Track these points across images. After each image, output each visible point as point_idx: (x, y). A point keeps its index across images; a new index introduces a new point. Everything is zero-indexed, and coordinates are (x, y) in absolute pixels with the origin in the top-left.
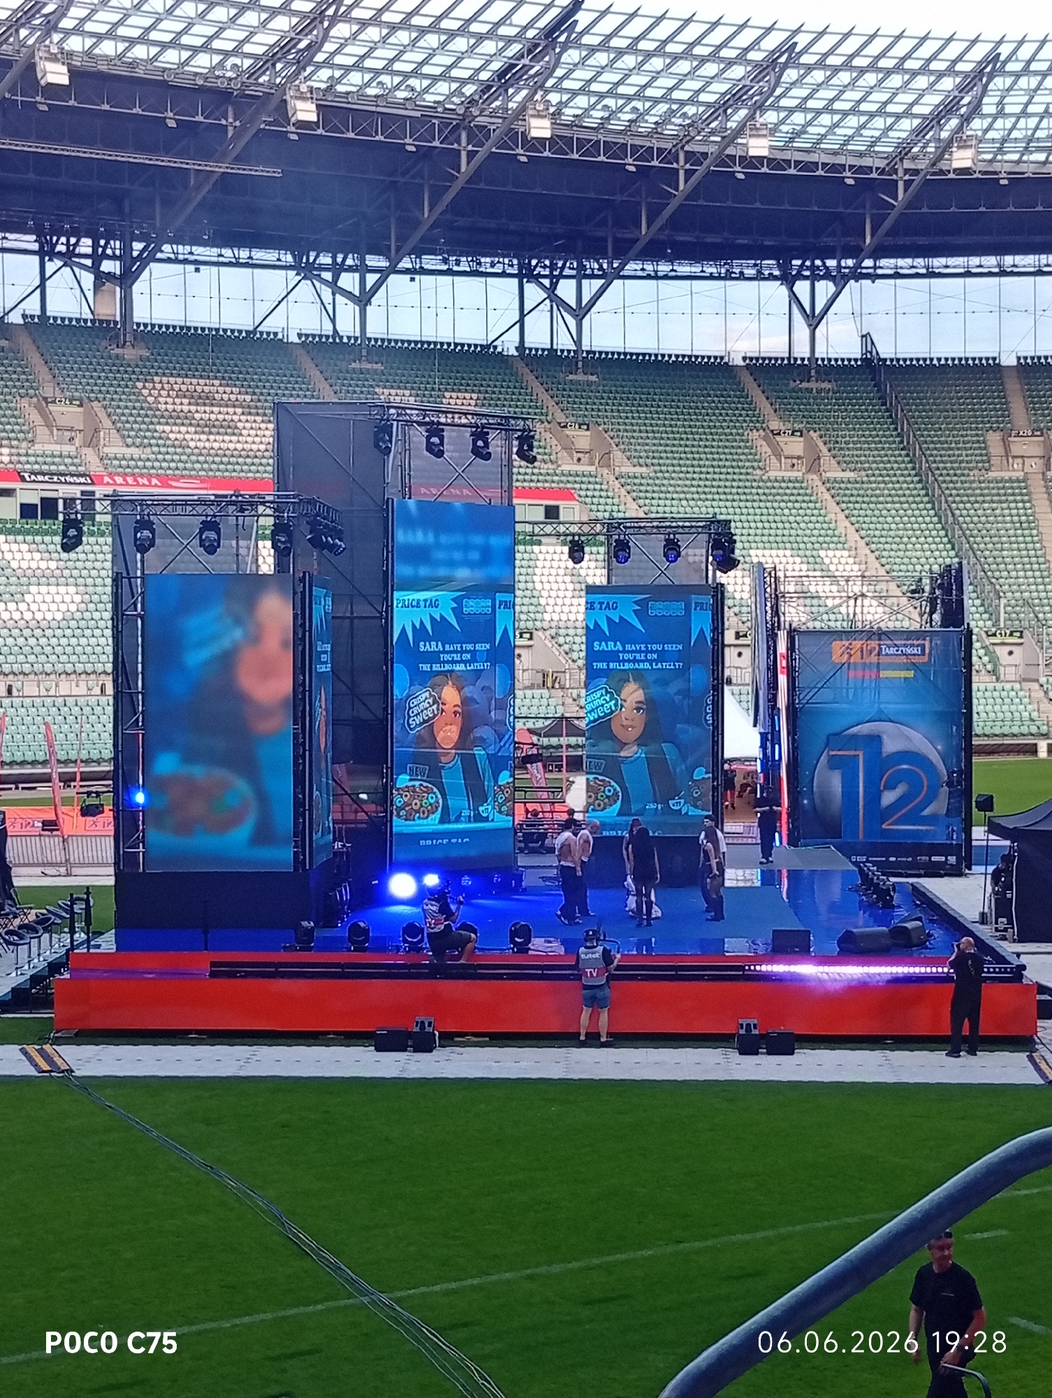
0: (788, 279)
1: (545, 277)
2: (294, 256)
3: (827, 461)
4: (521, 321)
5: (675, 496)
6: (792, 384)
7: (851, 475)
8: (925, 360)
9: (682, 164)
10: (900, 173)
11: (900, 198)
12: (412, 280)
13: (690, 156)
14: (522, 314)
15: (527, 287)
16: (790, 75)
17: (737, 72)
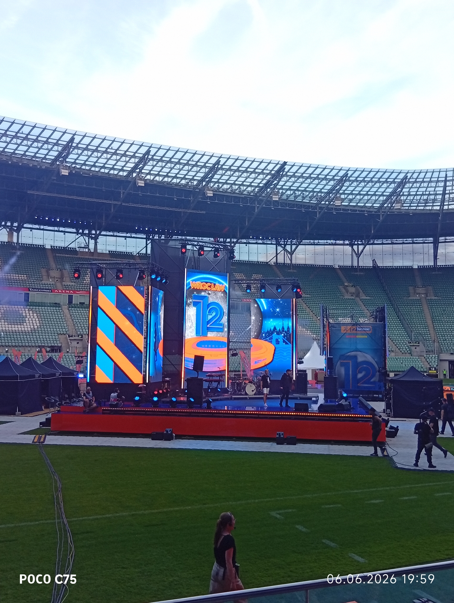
0: (351, 245)
1: (283, 244)
3: (361, 294)
4: (277, 256)
5: (317, 303)
6: (352, 273)
8: (391, 267)
9: (318, 210)
10: (381, 212)
11: (381, 219)
12: (246, 245)
13: (320, 208)
14: (277, 254)
15: (278, 247)
16: (347, 184)
17: (332, 183)
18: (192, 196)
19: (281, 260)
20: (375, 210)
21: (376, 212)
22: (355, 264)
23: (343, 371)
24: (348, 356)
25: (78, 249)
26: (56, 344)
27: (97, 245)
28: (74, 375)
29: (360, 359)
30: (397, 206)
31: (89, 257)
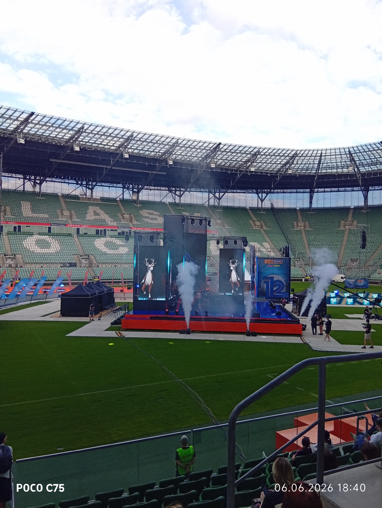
0: (257, 193)
1: (213, 192)
2: (168, 188)
3: (264, 226)
4: (209, 200)
5: (236, 232)
6: (258, 212)
7: (269, 229)
8: (282, 208)
9: (238, 172)
10: (279, 174)
11: (278, 179)
12: (189, 193)
13: (240, 171)
15: (210, 194)
16: (259, 156)
17: (249, 156)
18: (158, 163)
19: (212, 203)
20: (275, 173)
22: (260, 206)
23: (265, 286)
24: (269, 277)
25: (80, 196)
26: (72, 262)
29: (275, 279)
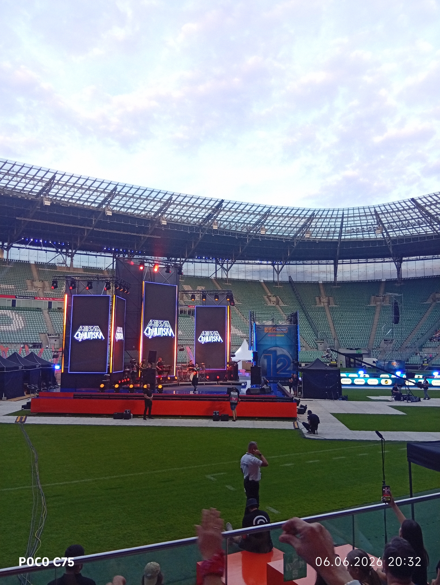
0: (273, 265)
1: (221, 263)
3: (280, 302)
5: (247, 309)
6: (274, 286)
7: (286, 305)
8: (302, 282)
9: (248, 237)
10: (295, 240)
11: (295, 245)
12: (193, 263)
14: (216, 271)
15: (217, 265)
16: (270, 218)
17: (258, 217)
18: (150, 225)
19: (219, 275)
20: (291, 238)
21: (291, 240)
22: (276, 279)
23: (265, 362)
24: (270, 351)
25: (57, 265)
26: (37, 342)
27: (72, 261)
28: (51, 366)
29: (279, 353)
30: (307, 236)
31: (66, 271)
